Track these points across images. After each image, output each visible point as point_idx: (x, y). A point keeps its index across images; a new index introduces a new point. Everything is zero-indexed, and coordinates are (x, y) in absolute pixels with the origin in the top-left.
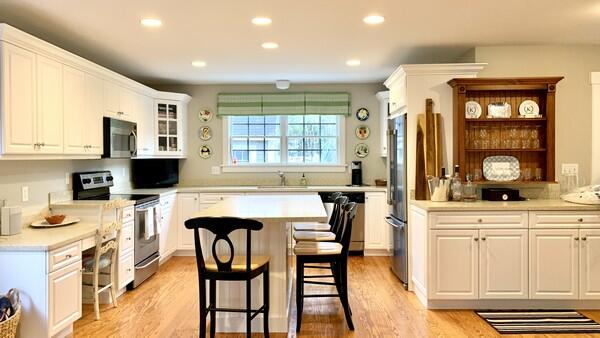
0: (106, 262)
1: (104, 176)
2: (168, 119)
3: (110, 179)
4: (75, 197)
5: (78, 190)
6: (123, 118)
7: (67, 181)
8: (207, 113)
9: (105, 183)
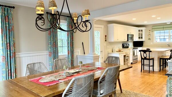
0: (127, 58)
1: (128, 44)
2: (141, 33)
3: (129, 45)
4: (123, 48)
5: (123, 47)
6: (131, 34)
7: (121, 45)
8: (150, 31)
9: (128, 46)
